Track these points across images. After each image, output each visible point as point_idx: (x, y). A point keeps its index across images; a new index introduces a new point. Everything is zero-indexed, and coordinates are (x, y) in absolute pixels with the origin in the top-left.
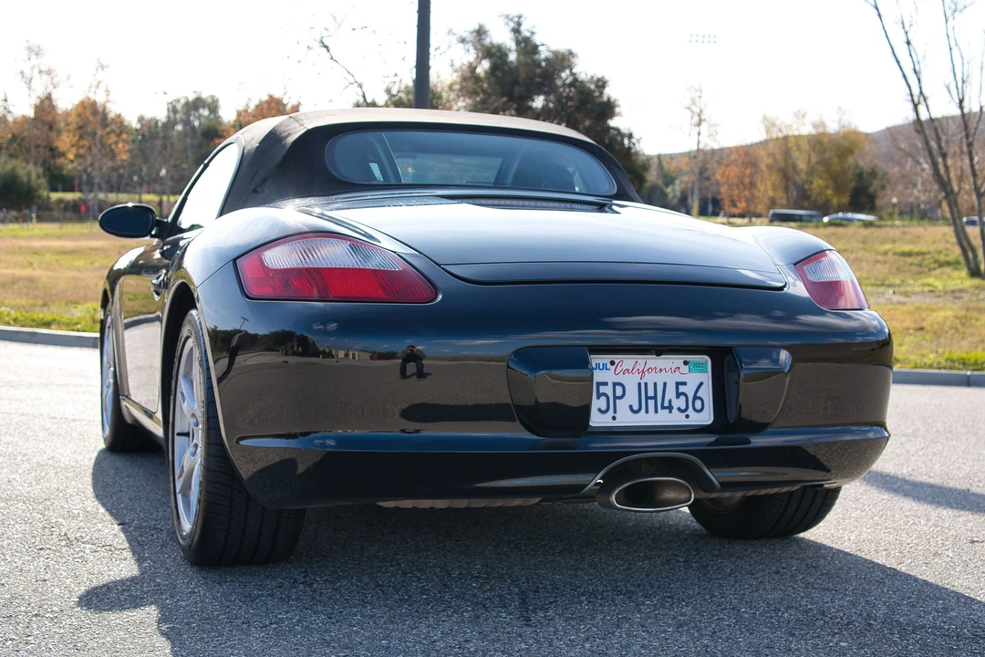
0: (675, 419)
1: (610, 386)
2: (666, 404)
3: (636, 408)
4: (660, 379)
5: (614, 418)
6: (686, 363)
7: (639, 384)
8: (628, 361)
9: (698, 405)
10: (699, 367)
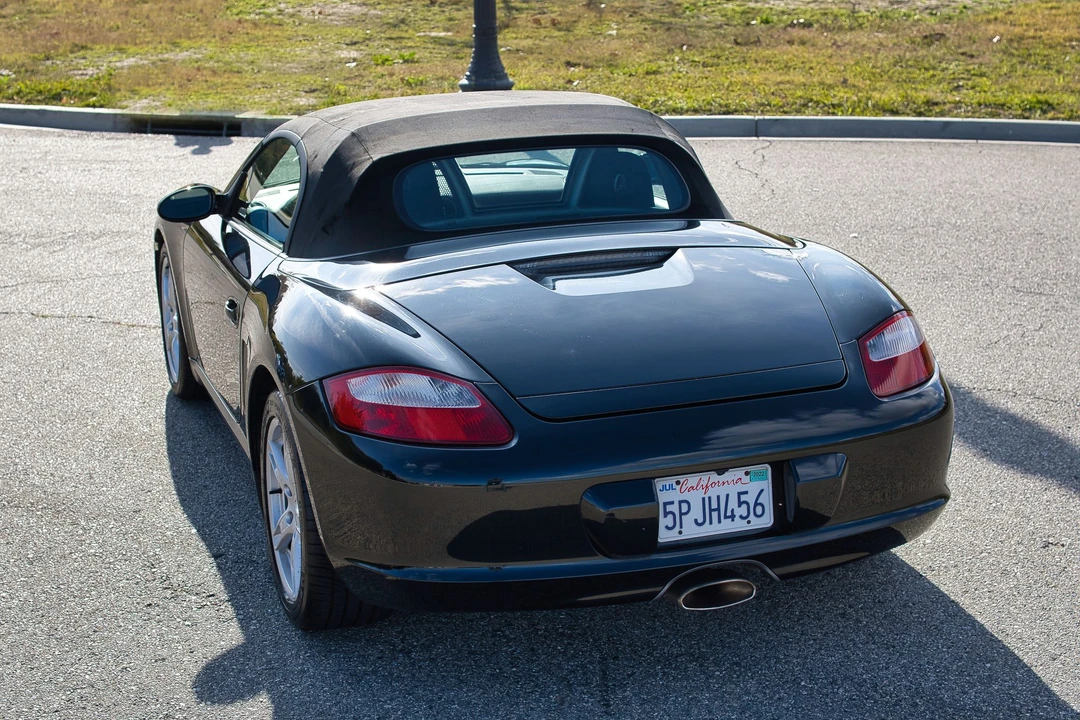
0: (738, 526)
1: (676, 504)
2: (729, 514)
3: (700, 521)
4: (722, 491)
5: (680, 533)
6: (747, 473)
7: (704, 499)
8: (692, 479)
9: (759, 510)
10: (760, 476)
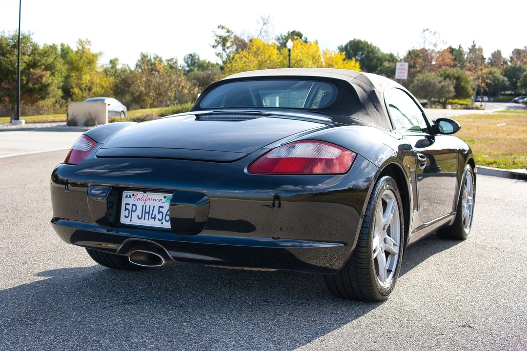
0: (156, 224)
1: (131, 205)
2: (153, 216)
3: (140, 217)
4: (152, 204)
5: (131, 220)
6: (165, 197)
7: (143, 206)
8: (140, 195)
9: (168, 218)
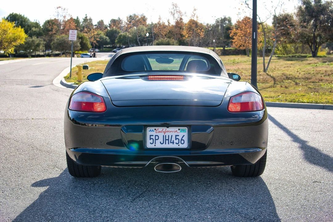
0: (175, 146)
1: (154, 136)
2: (172, 141)
3: (162, 142)
4: (170, 134)
5: (155, 145)
6: (179, 129)
7: (164, 136)
8: (160, 129)
9: (182, 142)
10: (183, 130)
